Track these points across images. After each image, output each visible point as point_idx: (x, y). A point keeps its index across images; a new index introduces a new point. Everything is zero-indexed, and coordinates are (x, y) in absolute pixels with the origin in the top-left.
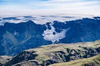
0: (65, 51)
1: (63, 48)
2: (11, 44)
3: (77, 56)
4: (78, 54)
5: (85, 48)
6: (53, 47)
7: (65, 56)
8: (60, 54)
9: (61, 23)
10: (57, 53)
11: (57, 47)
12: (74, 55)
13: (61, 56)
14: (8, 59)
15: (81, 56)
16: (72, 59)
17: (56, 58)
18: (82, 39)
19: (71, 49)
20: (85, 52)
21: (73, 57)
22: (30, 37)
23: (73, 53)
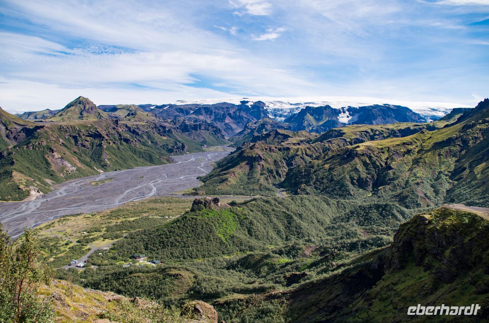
0: (369, 131)
1: (367, 128)
2: (311, 124)
3: (381, 136)
4: (382, 134)
5: (388, 129)
6: (358, 127)
7: (369, 135)
8: (366, 133)
9: (354, 108)
10: (363, 133)
11: (362, 127)
12: (378, 135)
13: (366, 136)
14: (316, 136)
15: (384, 136)
16: (377, 139)
17: (362, 137)
18: (374, 122)
19: (375, 129)
20: (388, 132)
21: (377, 137)
22: (327, 119)
23: (377, 133)
